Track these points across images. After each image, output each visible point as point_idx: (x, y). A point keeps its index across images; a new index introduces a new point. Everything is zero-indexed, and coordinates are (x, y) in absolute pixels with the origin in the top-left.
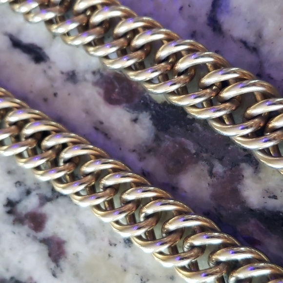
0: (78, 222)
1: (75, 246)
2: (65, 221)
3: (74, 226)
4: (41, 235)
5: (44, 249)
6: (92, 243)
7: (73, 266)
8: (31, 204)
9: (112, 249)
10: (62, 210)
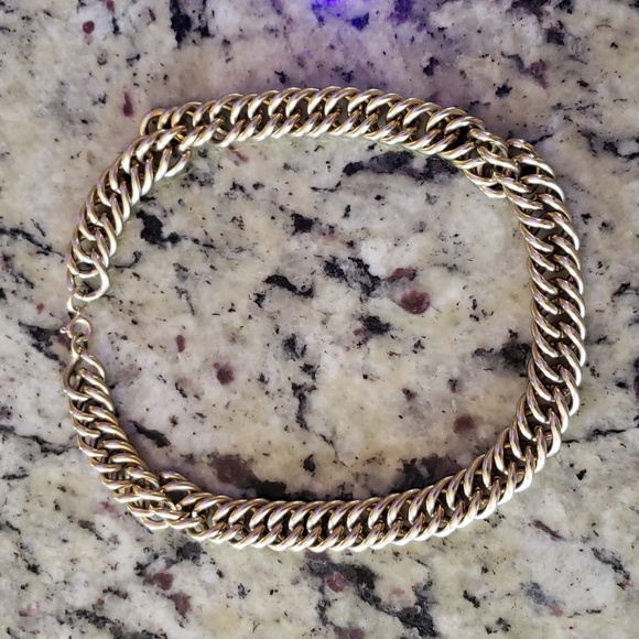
0: (200, 580)
1: (199, 600)
2: (189, 580)
3: (197, 583)
4: (169, 592)
5: (172, 603)
6: (213, 597)
7: (197, 617)
8: (159, 566)
9: (230, 600)
10: (186, 571)
